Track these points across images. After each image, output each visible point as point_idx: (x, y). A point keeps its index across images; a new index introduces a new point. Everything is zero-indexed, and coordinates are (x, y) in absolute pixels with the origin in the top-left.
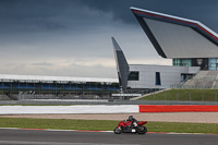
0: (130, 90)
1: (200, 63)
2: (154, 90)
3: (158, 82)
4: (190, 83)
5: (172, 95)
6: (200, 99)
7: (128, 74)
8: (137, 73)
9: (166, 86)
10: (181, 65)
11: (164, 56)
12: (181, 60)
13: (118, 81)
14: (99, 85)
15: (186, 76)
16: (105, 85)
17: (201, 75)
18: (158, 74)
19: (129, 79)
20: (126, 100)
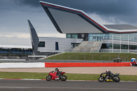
0: (39, 53)
1: (83, 36)
2: (54, 53)
3: (57, 48)
4: (77, 49)
5: (66, 56)
6: (83, 59)
7: (38, 43)
8: (44, 43)
9: (62, 51)
10: (71, 37)
11: (61, 32)
12: (71, 34)
13: (31, 48)
14: (20, 50)
15: (74, 45)
16: (24, 50)
17: (83, 44)
18: (57, 43)
19: (39, 46)
20: (37, 60)
